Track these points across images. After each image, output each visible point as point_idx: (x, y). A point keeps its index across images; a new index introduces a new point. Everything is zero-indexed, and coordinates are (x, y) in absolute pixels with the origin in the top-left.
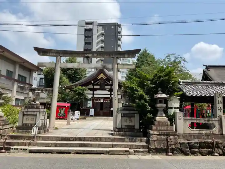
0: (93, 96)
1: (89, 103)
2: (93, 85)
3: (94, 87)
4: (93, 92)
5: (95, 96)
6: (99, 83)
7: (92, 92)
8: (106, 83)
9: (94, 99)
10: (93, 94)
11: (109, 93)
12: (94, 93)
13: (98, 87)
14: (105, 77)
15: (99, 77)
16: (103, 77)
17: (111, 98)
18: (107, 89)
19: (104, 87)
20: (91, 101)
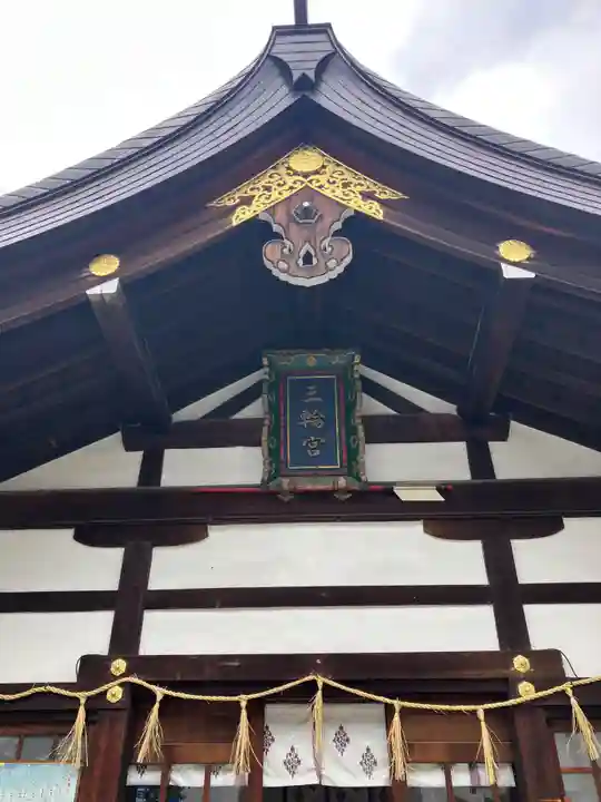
0: (125, 637)
2: (152, 438)
3: (151, 469)
4: (135, 570)
5: (163, 634)
6: (253, 411)
7: (101, 568)
8: (373, 407)
9: (138, 700)
11: (464, 562)
12: (158, 581)
13: (238, 466)
14: (367, 196)
15: (247, 201)
16: (327, 193)
17: (520, 663)
18: (405, 495)
19: (352, 463)
20: (53, 758)
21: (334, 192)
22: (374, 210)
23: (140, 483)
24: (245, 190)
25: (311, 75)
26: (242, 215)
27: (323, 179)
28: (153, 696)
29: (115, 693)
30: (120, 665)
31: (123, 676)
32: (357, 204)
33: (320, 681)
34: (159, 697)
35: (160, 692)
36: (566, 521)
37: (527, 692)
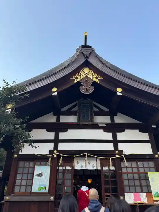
0: (56, 147)
1: (40, 175)
3: (58, 119)
4: (57, 136)
5: (62, 146)
6: (75, 109)
7: (51, 136)
8: (95, 109)
9: (59, 157)
10: (56, 141)
11: (109, 136)
12: (61, 138)
13: (72, 119)
14: (97, 78)
15: (77, 78)
16: (90, 77)
17: (117, 152)
18: (100, 125)
19: (92, 119)
20: (46, 165)
21: (91, 77)
22: (98, 81)
23: (56, 122)
24: (76, 76)
25: (88, 56)
26: (76, 81)
27: (89, 74)
28: (61, 156)
29: (55, 156)
30: (55, 151)
31: (56, 153)
32: (95, 80)
33: (87, 154)
34: (62, 156)
35: (62, 155)
36: (126, 130)
37: (117, 156)
